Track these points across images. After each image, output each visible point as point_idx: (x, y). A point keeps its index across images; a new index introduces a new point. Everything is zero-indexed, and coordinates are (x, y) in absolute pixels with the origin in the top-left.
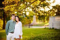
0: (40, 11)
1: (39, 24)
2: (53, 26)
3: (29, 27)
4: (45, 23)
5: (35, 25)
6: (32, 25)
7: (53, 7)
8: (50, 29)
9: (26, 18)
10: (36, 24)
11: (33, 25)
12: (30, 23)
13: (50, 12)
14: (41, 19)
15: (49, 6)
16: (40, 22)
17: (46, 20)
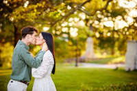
0: (104, 26)
1: (101, 59)
2: (135, 64)
3: (76, 65)
5: (90, 60)
6: (83, 61)
7: (134, 18)
8: (129, 71)
9: (71, 43)
10: (93, 59)
11: (86, 60)
12: (80, 55)
13: (126, 30)
14: (106, 45)
16: (102, 53)
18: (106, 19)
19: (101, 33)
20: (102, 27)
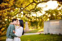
1: (32, 31)
2: (48, 31)
4: (38, 29)
5: (28, 32)
7: (45, 11)
11: (26, 32)
13: (42, 17)
14: (34, 25)
15: (41, 11)
17: (38, 26)
18: (33, 13)
19: (31, 19)
20: (31, 17)
